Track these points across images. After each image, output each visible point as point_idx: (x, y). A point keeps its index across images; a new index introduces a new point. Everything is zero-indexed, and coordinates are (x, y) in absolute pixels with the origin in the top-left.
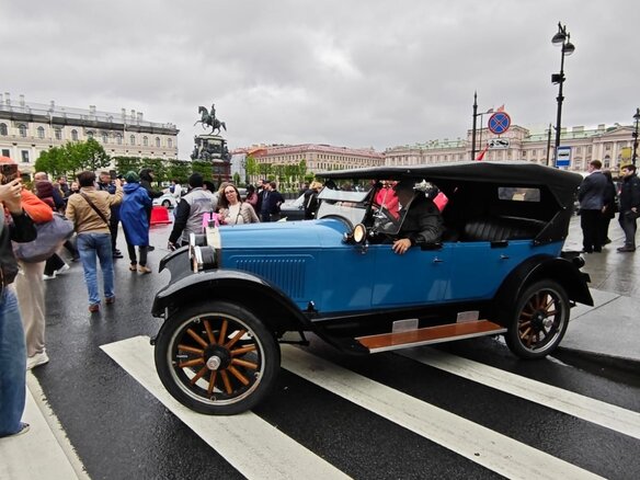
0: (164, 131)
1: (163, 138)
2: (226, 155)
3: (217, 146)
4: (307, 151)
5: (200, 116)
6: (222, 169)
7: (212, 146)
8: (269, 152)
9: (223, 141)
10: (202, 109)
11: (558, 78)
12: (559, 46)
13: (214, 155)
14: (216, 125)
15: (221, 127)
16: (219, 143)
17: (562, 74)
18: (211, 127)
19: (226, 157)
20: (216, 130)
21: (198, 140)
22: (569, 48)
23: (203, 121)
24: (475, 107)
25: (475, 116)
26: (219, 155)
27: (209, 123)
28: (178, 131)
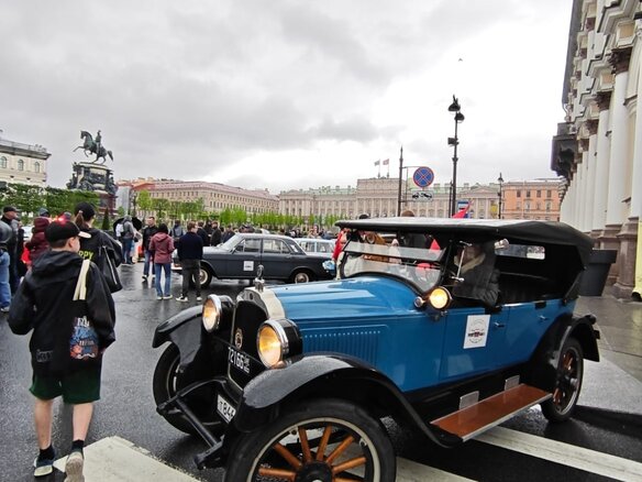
0: (30, 154)
1: (29, 162)
2: (110, 187)
3: (101, 176)
4: (200, 188)
5: (82, 142)
6: (105, 201)
7: (95, 176)
8: (157, 187)
9: (108, 172)
10: (85, 134)
11: (453, 142)
12: (454, 114)
13: (97, 185)
14: (101, 153)
15: (107, 157)
16: (104, 173)
17: (456, 139)
18: (95, 155)
19: (111, 189)
20: (101, 159)
21: (77, 168)
22: (459, 117)
23: (86, 147)
24: (401, 160)
25: (401, 168)
26: (103, 186)
27: (93, 150)
28: (48, 155)
